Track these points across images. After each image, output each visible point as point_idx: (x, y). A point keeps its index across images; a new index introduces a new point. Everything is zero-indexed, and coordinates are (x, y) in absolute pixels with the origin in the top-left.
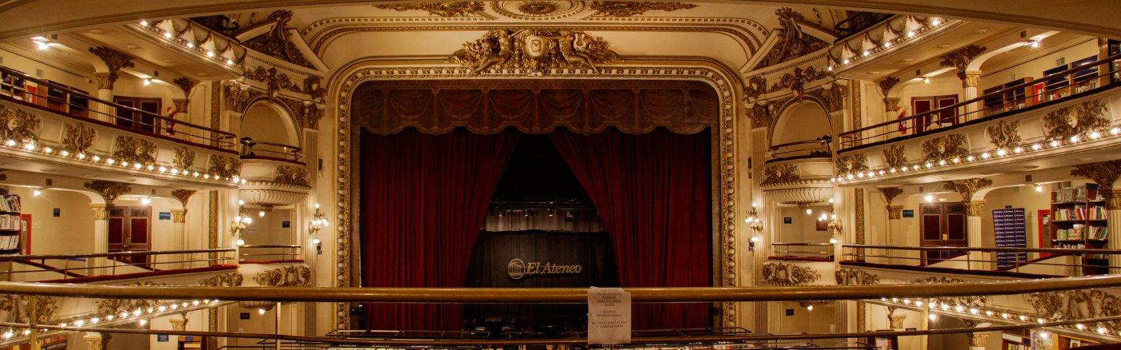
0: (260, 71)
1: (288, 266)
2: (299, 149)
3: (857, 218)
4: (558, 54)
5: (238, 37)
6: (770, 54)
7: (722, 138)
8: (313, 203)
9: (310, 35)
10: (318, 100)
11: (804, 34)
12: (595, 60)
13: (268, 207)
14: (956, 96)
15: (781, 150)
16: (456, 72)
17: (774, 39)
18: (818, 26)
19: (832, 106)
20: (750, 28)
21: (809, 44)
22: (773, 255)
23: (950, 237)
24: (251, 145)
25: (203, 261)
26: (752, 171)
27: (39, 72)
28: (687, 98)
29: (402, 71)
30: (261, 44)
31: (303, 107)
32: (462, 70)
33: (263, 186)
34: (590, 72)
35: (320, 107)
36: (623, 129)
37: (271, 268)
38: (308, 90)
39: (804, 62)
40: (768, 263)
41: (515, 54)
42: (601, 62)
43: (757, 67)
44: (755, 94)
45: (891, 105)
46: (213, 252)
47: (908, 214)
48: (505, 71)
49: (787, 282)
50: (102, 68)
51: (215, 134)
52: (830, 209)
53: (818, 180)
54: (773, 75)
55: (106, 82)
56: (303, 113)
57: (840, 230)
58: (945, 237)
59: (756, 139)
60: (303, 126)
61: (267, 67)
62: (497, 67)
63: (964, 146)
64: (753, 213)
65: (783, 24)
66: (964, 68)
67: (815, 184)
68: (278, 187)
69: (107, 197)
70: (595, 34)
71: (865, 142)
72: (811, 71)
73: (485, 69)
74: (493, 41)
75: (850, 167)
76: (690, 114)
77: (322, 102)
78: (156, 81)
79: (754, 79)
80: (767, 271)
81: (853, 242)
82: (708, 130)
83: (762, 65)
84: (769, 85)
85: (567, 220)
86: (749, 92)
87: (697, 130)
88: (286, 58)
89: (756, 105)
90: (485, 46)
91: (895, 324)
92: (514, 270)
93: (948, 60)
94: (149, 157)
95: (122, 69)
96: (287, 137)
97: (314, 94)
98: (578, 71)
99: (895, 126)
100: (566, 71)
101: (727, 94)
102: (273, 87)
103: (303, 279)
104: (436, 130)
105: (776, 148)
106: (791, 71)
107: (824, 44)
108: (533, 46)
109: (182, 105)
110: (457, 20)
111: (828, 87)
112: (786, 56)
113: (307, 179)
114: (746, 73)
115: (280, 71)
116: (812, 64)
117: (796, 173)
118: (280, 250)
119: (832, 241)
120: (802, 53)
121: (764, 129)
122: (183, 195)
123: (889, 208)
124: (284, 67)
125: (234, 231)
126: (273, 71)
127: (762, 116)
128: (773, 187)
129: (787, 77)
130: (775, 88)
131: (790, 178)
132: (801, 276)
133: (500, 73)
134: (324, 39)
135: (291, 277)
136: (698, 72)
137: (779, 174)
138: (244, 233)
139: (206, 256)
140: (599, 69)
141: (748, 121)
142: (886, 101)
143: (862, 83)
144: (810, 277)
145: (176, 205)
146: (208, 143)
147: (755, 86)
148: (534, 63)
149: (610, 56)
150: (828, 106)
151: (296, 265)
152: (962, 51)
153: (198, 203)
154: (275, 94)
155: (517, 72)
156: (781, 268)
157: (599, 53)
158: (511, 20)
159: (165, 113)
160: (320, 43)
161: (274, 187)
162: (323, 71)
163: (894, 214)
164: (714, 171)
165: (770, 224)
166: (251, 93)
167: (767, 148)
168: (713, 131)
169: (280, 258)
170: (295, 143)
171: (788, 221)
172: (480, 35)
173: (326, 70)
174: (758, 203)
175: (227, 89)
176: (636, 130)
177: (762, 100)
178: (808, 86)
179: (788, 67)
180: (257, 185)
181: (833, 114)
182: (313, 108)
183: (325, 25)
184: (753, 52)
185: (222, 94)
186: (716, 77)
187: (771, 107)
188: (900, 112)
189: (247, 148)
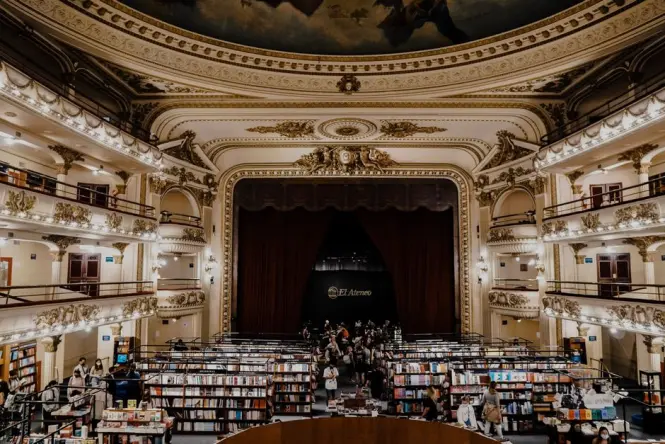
0: (174, 169)
1: (190, 292)
2: (199, 219)
3: (555, 263)
4: (360, 163)
5: (159, 146)
6: (492, 161)
7: (460, 213)
8: (208, 252)
9: (208, 149)
10: (212, 189)
11: (515, 147)
12: (382, 165)
13: (179, 254)
14: (621, 184)
15: (499, 220)
16: (297, 173)
17: (495, 150)
18: (526, 141)
19: (536, 191)
20: (478, 145)
21: (519, 153)
22: (495, 286)
23: (619, 275)
24: (169, 215)
25: (133, 289)
26: (480, 234)
27: (21, 164)
28: (438, 189)
29: (265, 172)
30: (176, 152)
31: (203, 193)
32: (301, 172)
33: (174, 241)
34: (379, 173)
35: (213, 193)
36: (400, 208)
37: (179, 293)
38: (206, 183)
39: (515, 164)
40: (493, 291)
41: (333, 162)
42: (386, 166)
43: (484, 169)
44: (482, 186)
45: (576, 190)
46: (139, 282)
47: (589, 261)
48: (327, 173)
49: (507, 304)
50: (59, 160)
51: (143, 208)
52: (536, 257)
53: (527, 238)
54: (493, 174)
55: (62, 170)
56: (202, 197)
57: (543, 271)
58: (615, 276)
59: (483, 214)
60: (202, 204)
61: (180, 167)
62: (323, 170)
63: (655, 211)
64: (482, 260)
65: (501, 141)
66: (639, 160)
67: (525, 241)
68: (184, 242)
69: (60, 246)
70: (382, 150)
71: (560, 214)
72: (520, 170)
73: (315, 171)
74: (320, 154)
75: (554, 229)
76: (440, 199)
77: (216, 190)
78: (103, 172)
79: (482, 177)
80: (491, 297)
81: (553, 278)
82: (451, 208)
83: (486, 167)
84: (491, 181)
85: (363, 264)
86: (478, 185)
87: (446, 208)
88: (192, 162)
89: (483, 193)
90: (315, 157)
91: (582, 333)
92: (332, 293)
93: (625, 156)
94: (84, 219)
95: (74, 162)
96: (192, 211)
97: (210, 185)
98: (371, 173)
99: (580, 203)
100: (364, 173)
101: (463, 186)
102: (183, 179)
103: (199, 300)
104: (284, 208)
105: (495, 219)
106: (507, 171)
107: (529, 151)
108: (344, 157)
109: (122, 189)
110: (298, 140)
111: (533, 179)
112: (504, 161)
113: (204, 237)
114: (476, 174)
115: (188, 170)
116: (521, 165)
117: (511, 234)
118: (186, 282)
119: (538, 278)
120: (514, 158)
121: (488, 207)
122: (121, 246)
123: (576, 257)
124: (190, 167)
125: (154, 270)
126: (183, 170)
127: (486, 199)
128: (496, 243)
129: (503, 175)
130: (495, 182)
131: (507, 237)
132: (516, 301)
133: (325, 173)
134: (217, 152)
135: (192, 299)
136: (445, 173)
137: (500, 235)
138: (161, 271)
139: (135, 285)
140: (385, 171)
141: (477, 203)
142: (573, 187)
143: (557, 176)
144: (523, 301)
145: (116, 252)
146: (138, 213)
147: (482, 181)
148: (345, 168)
149: (391, 163)
150: (533, 191)
151: (195, 291)
152: (638, 149)
153: (131, 251)
154: (184, 184)
155: (334, 173)
156: (501, 295)
157: (384, 162)
158: (331, 140)
159: (110, 194)
160: (214, 154)
161: (181, 242)
162: (215, 171)
163: (579, 260)
164: (455, 234)
165: (492, 266)
166: (168, 183)
167: (490, 219)
168: (454, 210)
169: (185, 287)
170: (197, 214)
171: (503, 265)
172: (311, 150)
173: (217, 170)
174: (484, 253)
175: (151, 179)
176: (407, 208)
177: (487, 189)
178: (518, 179)
179: (504, 168)
180: (170, 241)
181: (537, 196)
182: (209, 194)
183: (217, 143)
184: (480, 160)
185: (147, 182)
186: (455, 177)
187: (492, 194)
188: (582, 195)
189: (166, 217)
